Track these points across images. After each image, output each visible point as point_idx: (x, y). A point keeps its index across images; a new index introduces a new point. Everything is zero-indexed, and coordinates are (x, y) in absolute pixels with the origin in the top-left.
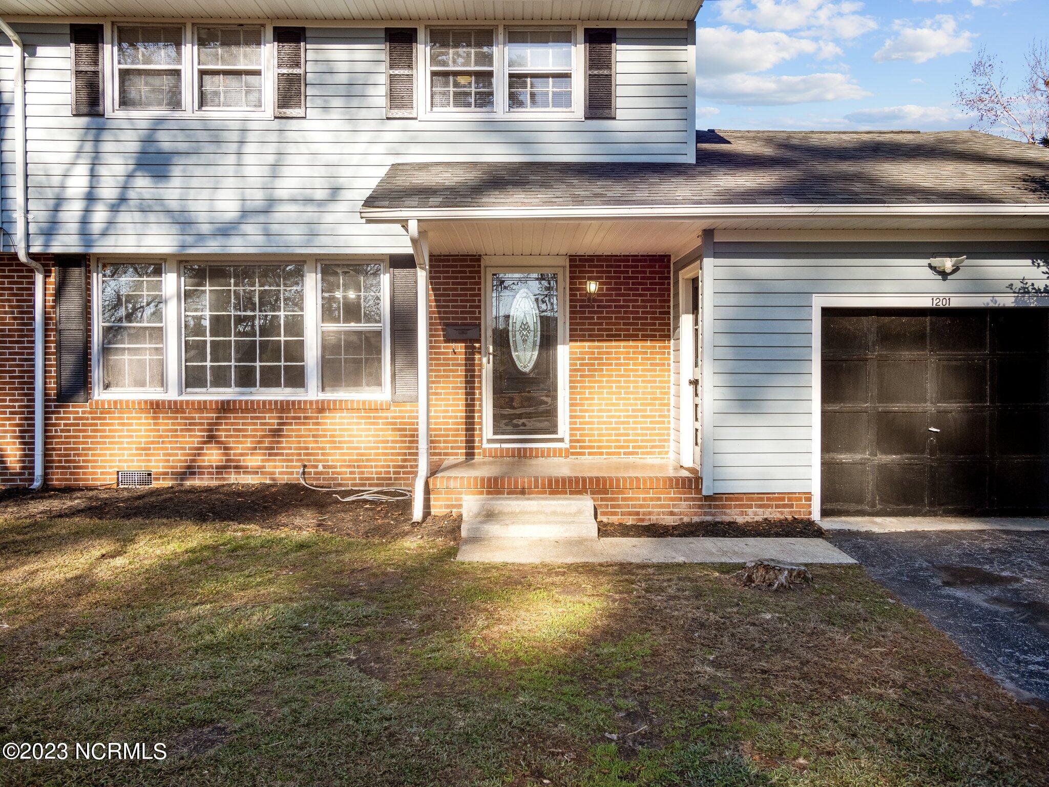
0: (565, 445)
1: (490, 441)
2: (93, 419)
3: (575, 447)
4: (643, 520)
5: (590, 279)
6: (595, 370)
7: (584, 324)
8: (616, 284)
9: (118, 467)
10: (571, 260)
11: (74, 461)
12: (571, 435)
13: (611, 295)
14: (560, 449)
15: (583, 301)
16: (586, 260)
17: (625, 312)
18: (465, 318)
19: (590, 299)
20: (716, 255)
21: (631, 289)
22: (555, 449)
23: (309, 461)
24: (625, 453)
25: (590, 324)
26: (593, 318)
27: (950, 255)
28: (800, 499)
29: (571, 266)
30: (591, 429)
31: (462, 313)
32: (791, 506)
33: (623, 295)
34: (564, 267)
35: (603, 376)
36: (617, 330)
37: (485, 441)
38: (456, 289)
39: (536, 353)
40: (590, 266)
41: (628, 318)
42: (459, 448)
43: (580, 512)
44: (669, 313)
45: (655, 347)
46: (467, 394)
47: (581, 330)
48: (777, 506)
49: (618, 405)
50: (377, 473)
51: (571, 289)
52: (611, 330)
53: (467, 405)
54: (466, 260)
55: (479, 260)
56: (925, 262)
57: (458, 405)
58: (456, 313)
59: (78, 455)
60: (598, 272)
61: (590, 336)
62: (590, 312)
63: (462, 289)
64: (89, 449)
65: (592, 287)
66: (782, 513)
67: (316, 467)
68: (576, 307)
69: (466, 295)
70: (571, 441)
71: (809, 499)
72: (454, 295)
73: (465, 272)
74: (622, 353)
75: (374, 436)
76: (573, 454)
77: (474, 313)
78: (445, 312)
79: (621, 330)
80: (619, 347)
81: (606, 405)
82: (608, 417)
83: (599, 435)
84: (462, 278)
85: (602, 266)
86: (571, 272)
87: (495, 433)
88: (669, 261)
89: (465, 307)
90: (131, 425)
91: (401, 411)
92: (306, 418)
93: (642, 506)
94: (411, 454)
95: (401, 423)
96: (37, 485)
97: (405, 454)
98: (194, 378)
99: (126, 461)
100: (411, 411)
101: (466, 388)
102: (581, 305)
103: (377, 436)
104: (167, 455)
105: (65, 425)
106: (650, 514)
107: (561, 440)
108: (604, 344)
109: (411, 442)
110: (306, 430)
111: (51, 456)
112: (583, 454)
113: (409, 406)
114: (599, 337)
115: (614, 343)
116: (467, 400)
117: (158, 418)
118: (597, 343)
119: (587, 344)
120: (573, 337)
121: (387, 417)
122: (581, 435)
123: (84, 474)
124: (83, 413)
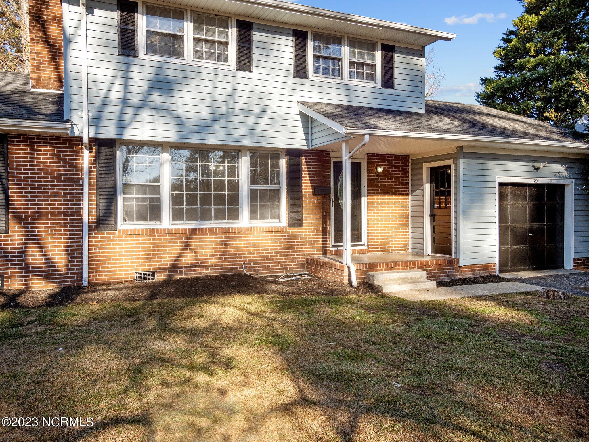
0: (365, 247)
1: (333, 247)
2: (120, 241)
3: (370, 248)
5: (379, 165)
6: (379, 210)
7: (373, 188)
8: (388, 168)
9: (136, 270)
10: (368, 156)
11: (108, 268)
12: (368, 242)
13: (387, 174)
14: (364, 250)
16: (376, 156)
18: (323, 184)
19: (378, 174)
20: (464, 158)
21: (393, 171)
23: (246, 261)
25: (377, 188)
26: (378, 185)
28: (491, 266)
29: (368, 159)
30: (378, 239)
31: (321, 180)
32: (489, 269)
33: (390, 174)
34: (364, 159)
35: (382, 213)
36: (388, 191)
37: (331, 247)
38: (318, 168)
40: (377, 159)
41: (393, 185)
42: (320, 251)
44: (408, 183)
45: (403, 199)
46: (323, 222)
47: (372, 190)
48: (484, 270)
49: (389, 227)
50: (281, 266)
51: (368, 170)
52: (386, 190)
53: (323, 228)
54: (323, 154)
55: (329, 154)
57: (319, 228)
58: (319, 180)
59: (110, 264)
61: (377, 193)
62: (377, 182)
63: (321, 168)
64: (117, 260)
65: (380, 169)
66: (486, 272)
67: (250, 264)
69: (323, 171)
70: (368, 245)
71: (494, 266)
72: (317, 171)
73: (322, 160)
74: (390, 202)
75: (279, 246)
76: (370, 251)
77: (327, 181)
78: (313, 180)
80: (389, 199)
81: (384, 227)
82: (384, 233)
83: (381, 242)
84: (321, 162)
85: (382, 159)
86: (368, 162)
87: (335, 242)
88: (409, 158)
89: (322, 178)
90: (144, 244)
91: (292, 232)
92: (244, 237)
93: (436, 273)
94: (297, 255)
95: (293, 239)
96: (85, 283)
97: (294, 255)
98: (177, 215)
99: (141, 266)
100: (298, 232)
101: (323, 220)
102: (374, 178)
103: (281, 246)
104: (167, 261)
105: (102, 245)
106: (440, 276)
107: (363, 245)
108: (383, 197)
109: (297, 248)
110: (244, 244)
111: (92, 265)
112: (374, 251)
113: (295, 229)
114: (381, 194)
115: (387, 197)
116: (323, 225)
117: (161, 239)
118: (380, 197)
119: (376, 197)
120: (369, 193)
121: (285, 236)
122: (374, 242)
123: (114, 275)
124: (114, 237)
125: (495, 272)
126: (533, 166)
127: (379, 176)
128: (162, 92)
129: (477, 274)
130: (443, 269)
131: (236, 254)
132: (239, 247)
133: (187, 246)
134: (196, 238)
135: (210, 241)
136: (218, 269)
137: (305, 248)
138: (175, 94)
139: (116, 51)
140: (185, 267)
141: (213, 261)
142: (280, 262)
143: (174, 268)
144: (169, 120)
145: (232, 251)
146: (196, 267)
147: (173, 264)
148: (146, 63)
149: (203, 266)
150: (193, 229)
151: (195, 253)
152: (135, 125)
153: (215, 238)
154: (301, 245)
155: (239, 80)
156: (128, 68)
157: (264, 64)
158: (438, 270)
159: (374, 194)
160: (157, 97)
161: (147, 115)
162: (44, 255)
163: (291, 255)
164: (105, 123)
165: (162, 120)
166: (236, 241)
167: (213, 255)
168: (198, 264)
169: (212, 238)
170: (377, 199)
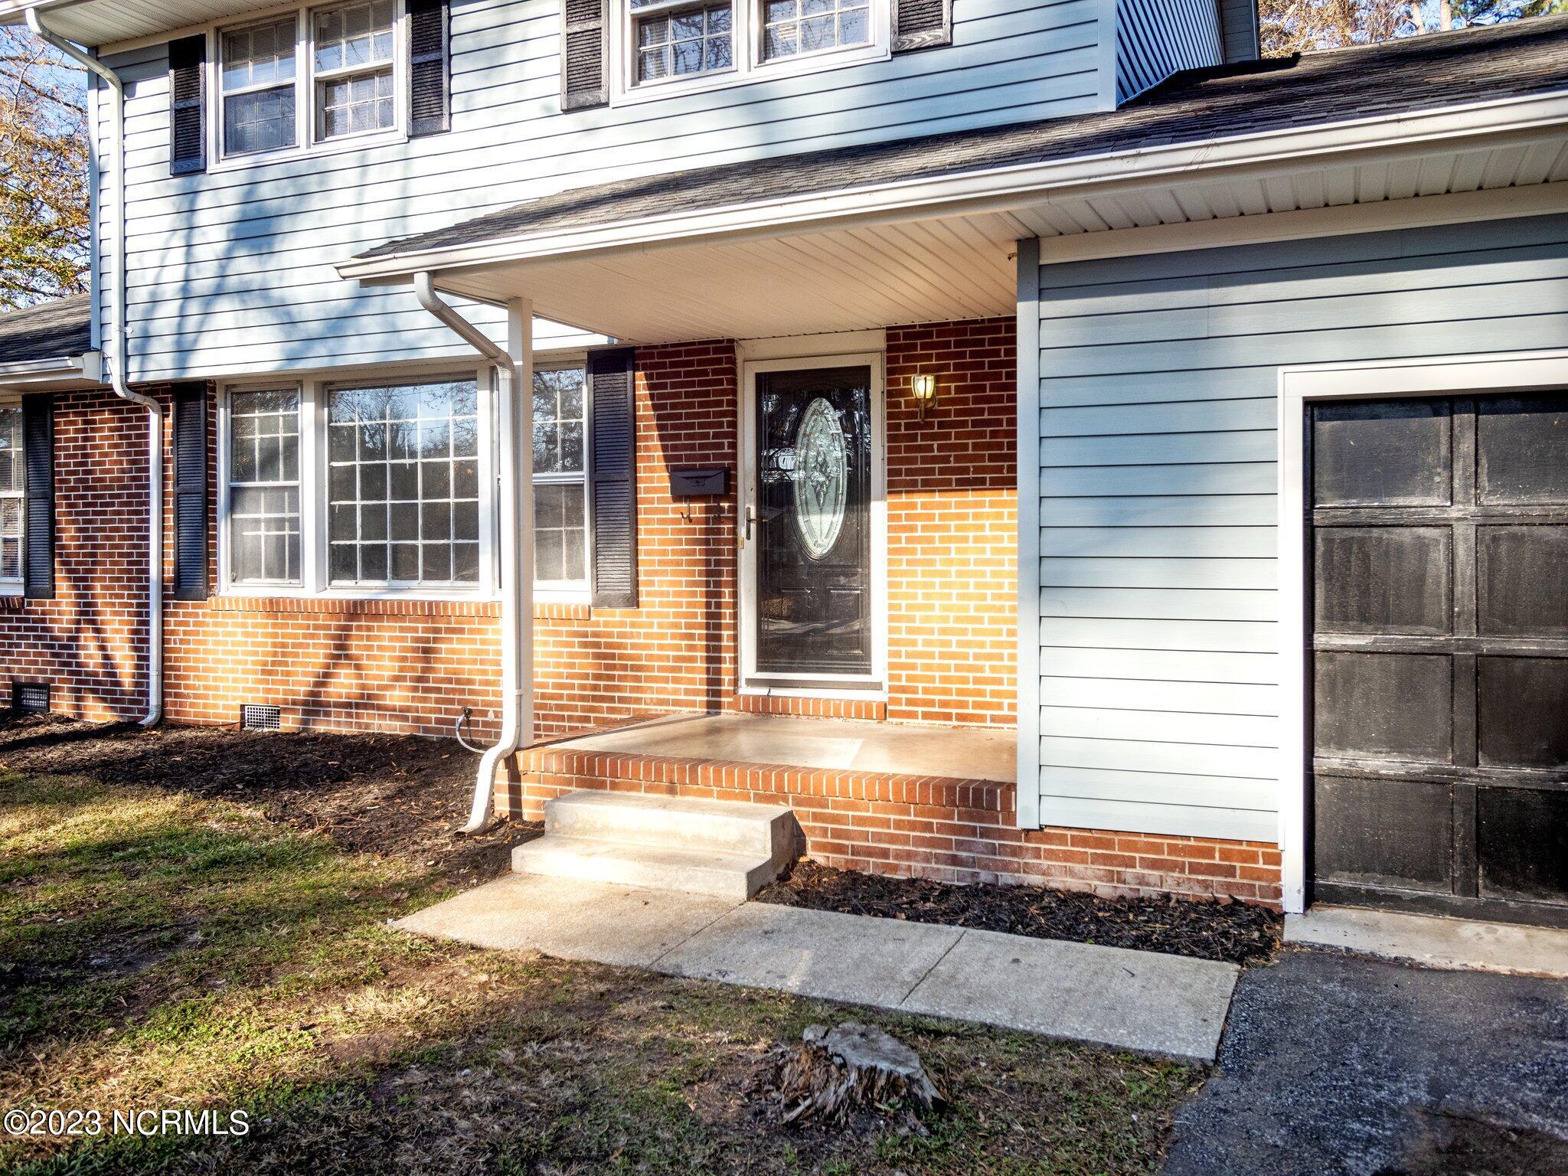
0: (881, 696)
1: (751, 682)
2: (214, 625)
3: (898, 702)
5: (925, 371)
6: (935, 551)
7: (914, 461)
8: (974, 377)
9: (242, 698)
10: (889, 338)
11: (194, 687)
12: (891, 677)
13: (965, 401)
14: (869, 705)
15: (913, 415)
16: (918, 335)
17: (994, 434)
18: (707, 457)
19: (929, 410)
22: (859, 704)
23: (478, 703)
24: (994, 719)
25: (925, 460)
26: (930, 448)
28: (1253, 857)
29: (888, 349)
30: (928, 667)
31: (702, 447)
32: (1230, 871)
33: (988, 400)
34: (878, 351)
35: (950, 562)
36: (977, 470)
37: (742, 682)
38: (691, 405)
40: (924, 347)
41: (1000, 446)
42: (696, 692)
46: (708, 594)
47: (909, 472)
48: (1195, 869)
49: (980, 620)
51: (889, 395)
52: (966, 470)
53: (709, 616)
54: (706, 351)
55: (731, 350)
57: (695, 615)
58: (692, 447)
60: (939, 357)
61: (925, 483)
62: (924, 437)
63: (701, 405)
65: (923, 386)
66: (1206, 885)
67: (486, 713)
68: (898, 427)
69: (707, 415)
70: (892, 689)
71: (1276, 859)
72: (688, 416)
73: (705, 373)
74: (988, 516)
75: (566, 665)
76: (894, 714)
77: (721, 446)
78: (675, 448)
79: (984, 470)
80: (981, 504)
81: (958, 620)
82: (960, 644)
83: (944, 679)
84: (701, 383)
85: (947, 345)
86: (889, 361)
87: (760, 669)
89: (706, 436)
90: (256, 635)
91: (606, 624)
92: (471, 631)
93: (893, 839)
94: (621, 700)
95: (608, 645)
96: (150, 719)
97: (612, 699)
98: (341, 563)
99: (251, 690)
100: (622, 624)
101: (708, 584)
102: (905, 423)
103: (572, 666)
104: (301, 686)
105: (185, 633)
106: (909, 856)
107: (877, 686)
108: (953, 498)
109: (621, 678)
110: (471, 651)
111: (169, 677)
112: (912, 715)
113: (619, 614)
114: (943, 486)
115: (971, 497)
116: (708, 605)
117: (286, 626)
118: (937, 498)
119: (919, 499)
120: (894, 487)
121: (585, 635)
122: (909, 678)
123: (205, 706)
124: (204, 615)
125: (1278, 893)
127: (930, 413)
128: (253, 247)
129: (1142, 881)
130: (928, 827)
131: (450, 681)
132: (459, 661)
133: (340, 648)
134: (359, 628)
135: (391, 639)
136: (406, 719)
137: (648, 679)
138: (280, 244)
139: (166, 170)
140: (337, 705)
141: (397, 697)
142: (570, 718)
143: (314, 706)
144: (267, 317)
145: (441, 670)
146: (358, 706)
147: (312, 694)
148: (223, 180)
149: (372, 707)
150: (355, 603)
151: (358, 667)
152: (206, 341)
153: (402, 629)
154: (634, 668)
155: (418, 167)
156: (192, 202)
157: (481, 99)
158: (898, 825)
159: (911, 488)
160: (244, 264)
161: (226, 314)
162: (103, 648)
163: (602, 699)
164: (155, 346)
165: (252, 317)
166: (450, 641)
167: (397, 679)
168: (364, 702)
169: (393, 629)
170: (924, 506)
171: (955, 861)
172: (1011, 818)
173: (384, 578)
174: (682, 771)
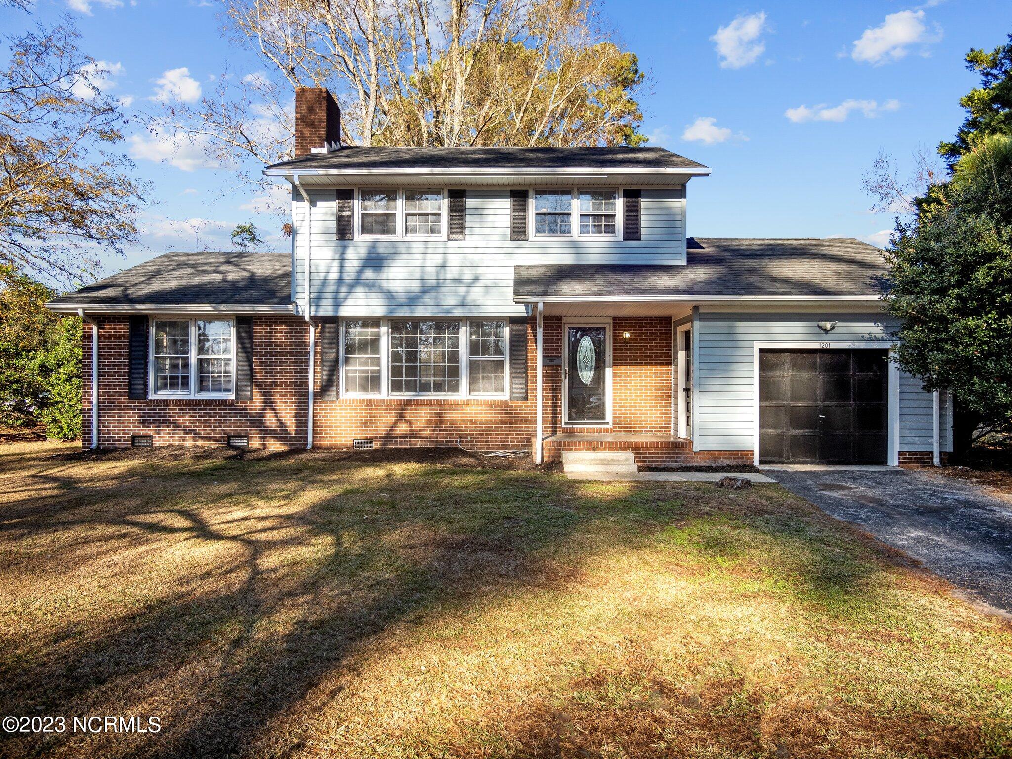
0: (610, 426)
1: (566, 424)
2: (341, 409)
3: (616, 428)
4: (660, 465)
5: (625, 330)
6: (628, 383)
7: (621, 356)
8: (640, 333)
9: (354, 437)
10: (614, 320)
11: (330, 434)
12: (614, 421)
13: (637, 340)
14: (608, 429)
15: (621, 343)
16: (623, 320)
17: (645, 350)
18: (554, 353)
19: (626, 342)
20: (700, 320)
21: (648, 336)
22: (604, 429)
23: (463, 434)
24: (645, 431)
25: (625, 356)
26: (626, 353)
27: (829, 320)
28: (747, 454)
29: (613, 323)
30: (625, 417)
31: (551, 350)
32: (742, 458)
33: (644, 340)
34: (610, 323)
35: (632, 386)
36: (640, 360)
37: (563, 424)
38: (548, 336)
39: (593, 372)
40: (625, 323)
41: (647, 353)
42: (549, 428)
43: (627, 459)
44: (670, 350)
45: (662, 370)
46: (553, 396)
47: (620, 360)
48: (735, 458)
49: (641, 403)
50: (501, 442)
51: (613, 336)
52: (637, 360)
53: (553, 403)
54: (553, 320)
55: (561, 319)
56: (815, 324)
58: (548, 349)
59: (332, 430)
60: (629, 326)
61: (625, 363)
62: (625, 349)
63: (551, 336)
64: (338, 427)
65: (627, 335)
66: (737, 462)
67: (467, 438)
68: (616, 346)
69: (553, 339)
70: (613, 424)
71: (752, 454)
72: (546, 340)
73: (553, 326)
74: (643, 373)
75: (500, 420)
76: (614, 431)
77: (558, 350)
79: (642, 360)
80: (642, 370)
81: (634, 403)
82: (635, 410)
83: (630, 421)
84: (551, 330)
85: (632, 323)
86: (613, 326)
87: (569, 419)
88: (671, 320)
89: (553, 346)
90: (362, 413)
91: (515, 406)
92: (461, 410)
94: (521, 431)
95: (515, 413)
96: (309, 447)
97: (517, 431)
98: (396, 386)
99: (359, 434)
100: (522, 406)
101: (553, 393)
102: (619, 345)
103: (502, 420)
104: (382, 430)
105: (325, 413)
107: (608, 423)
108: (633, 368)
109: (521, 424)
110: (461, 417)
111: (317, 430)
112: (621, 431)
113: (520, 403)
114: (630, 364)
115: (638, 367)
116: (553, 400)
117: (377, 409)
118: (628, 367)
119: (623, 368)
120: (615, 364)
121: (507, 410)
122: (619, 421)
123: (335, 441)
124: (335, 406)
125: (753, 462)
126: (819, 326)
127: (628, 343)
128: (374, 270)
129: (722, 462)
131: (452, 427)
132: (455, 420)
133: (401, 417)
134: (411, 410)
135: (425, 413)
136: (433, 441)
137: (530, 424)
138: (386, 270)
139: (334, 237)
140: (400, 437)
141: (427, 433)
142: (501, 438)
143: (389, 437)
144: (380, 295)
145: (446, 423)
146: (410, 438)
147: (388, 434)
148: (360, 244)
149: (417, 438)
150: (407, 400)
151: (410, 424)
152: (349, 302)
153: (430, 410)
154: (525, 420)
155: (450, 250)
156: (344, 250)
157: (477, 231)
159: (621, 364)
160: (369, 274)
161: (359, 291)
162: (278, 420)
163: (514, 431)
164: (324, 302)
165: (373, 295)
166: (452, 413)
167: (428, 427)
168: (413, 435)
169: (427, 409)
170: (624, 370)
171: (676, 462)
172: (691, 449)
173: (416, 391)
174: (598, 444)
